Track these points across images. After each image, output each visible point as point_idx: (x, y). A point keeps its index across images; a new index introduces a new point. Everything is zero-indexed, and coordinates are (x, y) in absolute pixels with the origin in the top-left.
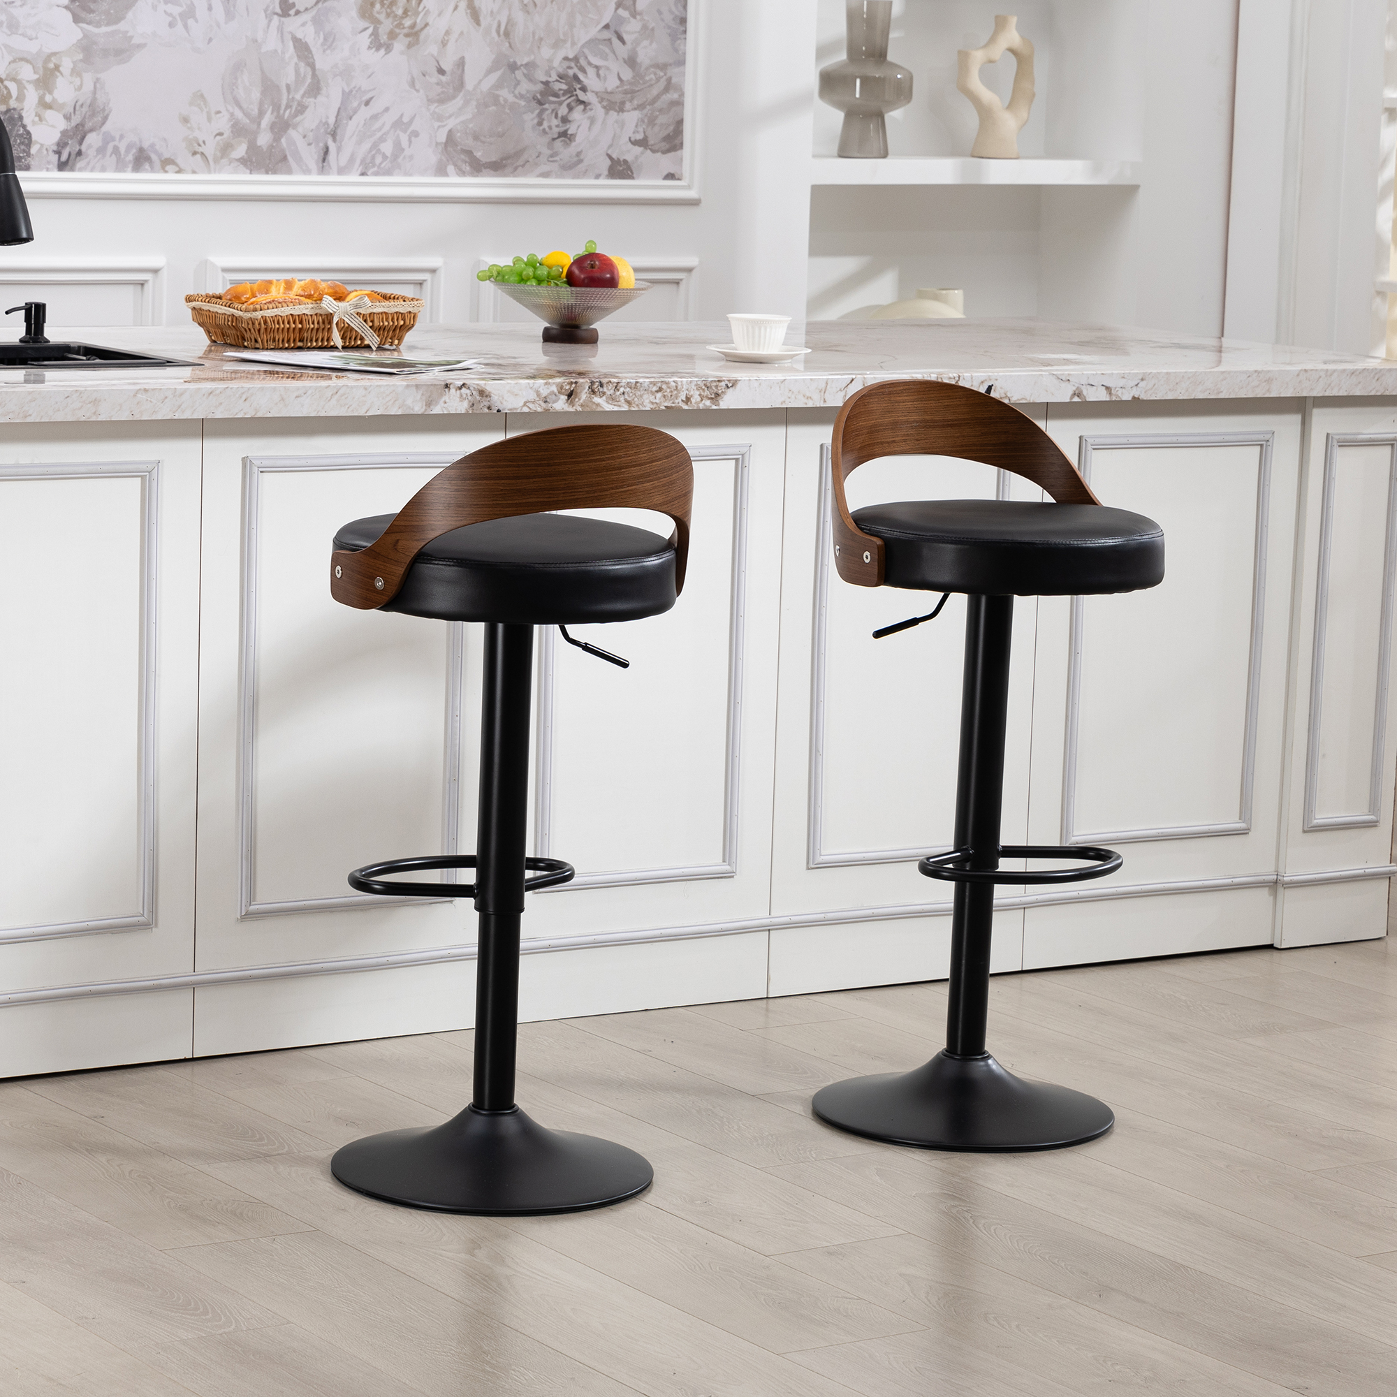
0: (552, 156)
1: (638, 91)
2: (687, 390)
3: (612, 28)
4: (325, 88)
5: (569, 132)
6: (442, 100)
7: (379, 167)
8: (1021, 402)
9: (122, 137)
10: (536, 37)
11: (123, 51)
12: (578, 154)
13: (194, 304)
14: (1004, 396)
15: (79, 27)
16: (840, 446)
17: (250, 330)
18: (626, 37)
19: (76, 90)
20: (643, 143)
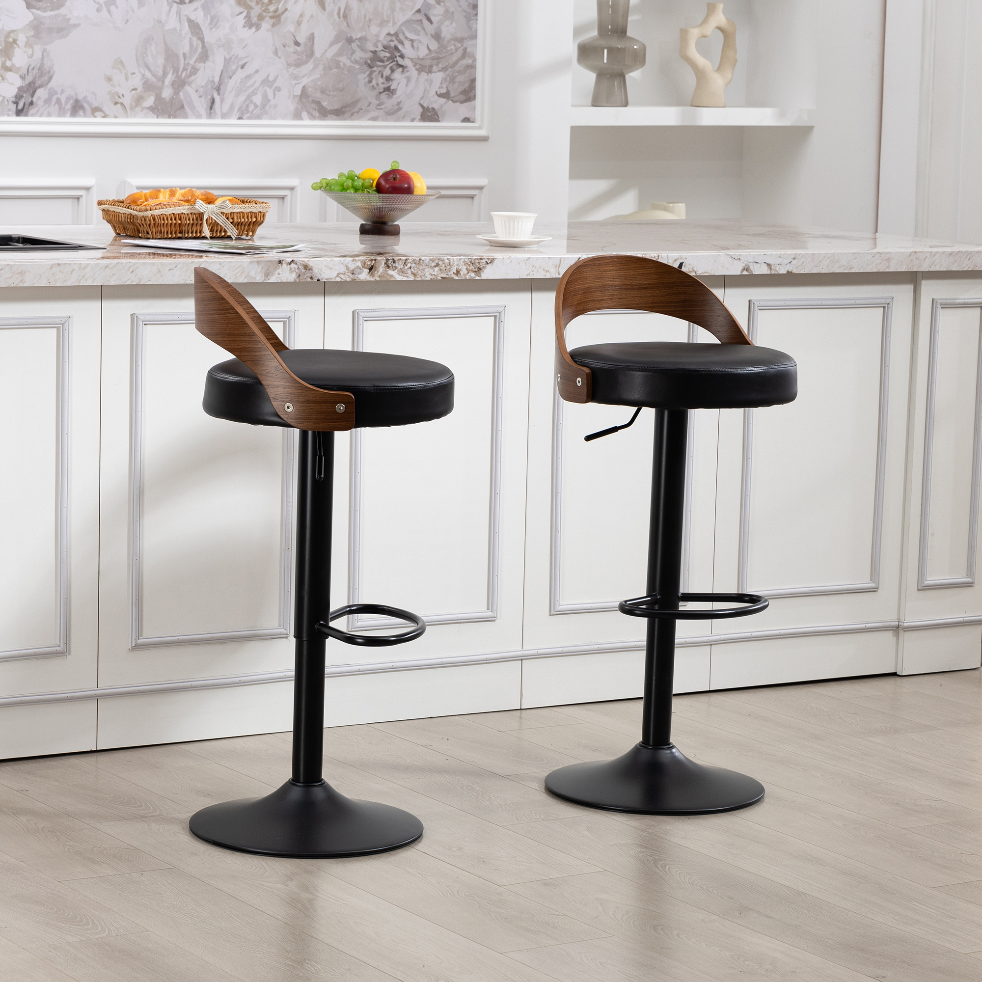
0: (379, 105)
1: (442, 58)
2: (457, 265)
3: (423, 12)
4: (211, 56)
5: (392, 88)
6: (298, 65)
7: (251, 113)
8: (704, 274)
9: (63, 91)
10: (367, 19)
11: (63, 29)
12: (398, 104)
13: (103, 207)
14: (692, 270)
15: (31, 12)
16: (561, 302)
17: (143, 225)
18: (432, 18)
19: (29, 57)
20: (446, 95)
